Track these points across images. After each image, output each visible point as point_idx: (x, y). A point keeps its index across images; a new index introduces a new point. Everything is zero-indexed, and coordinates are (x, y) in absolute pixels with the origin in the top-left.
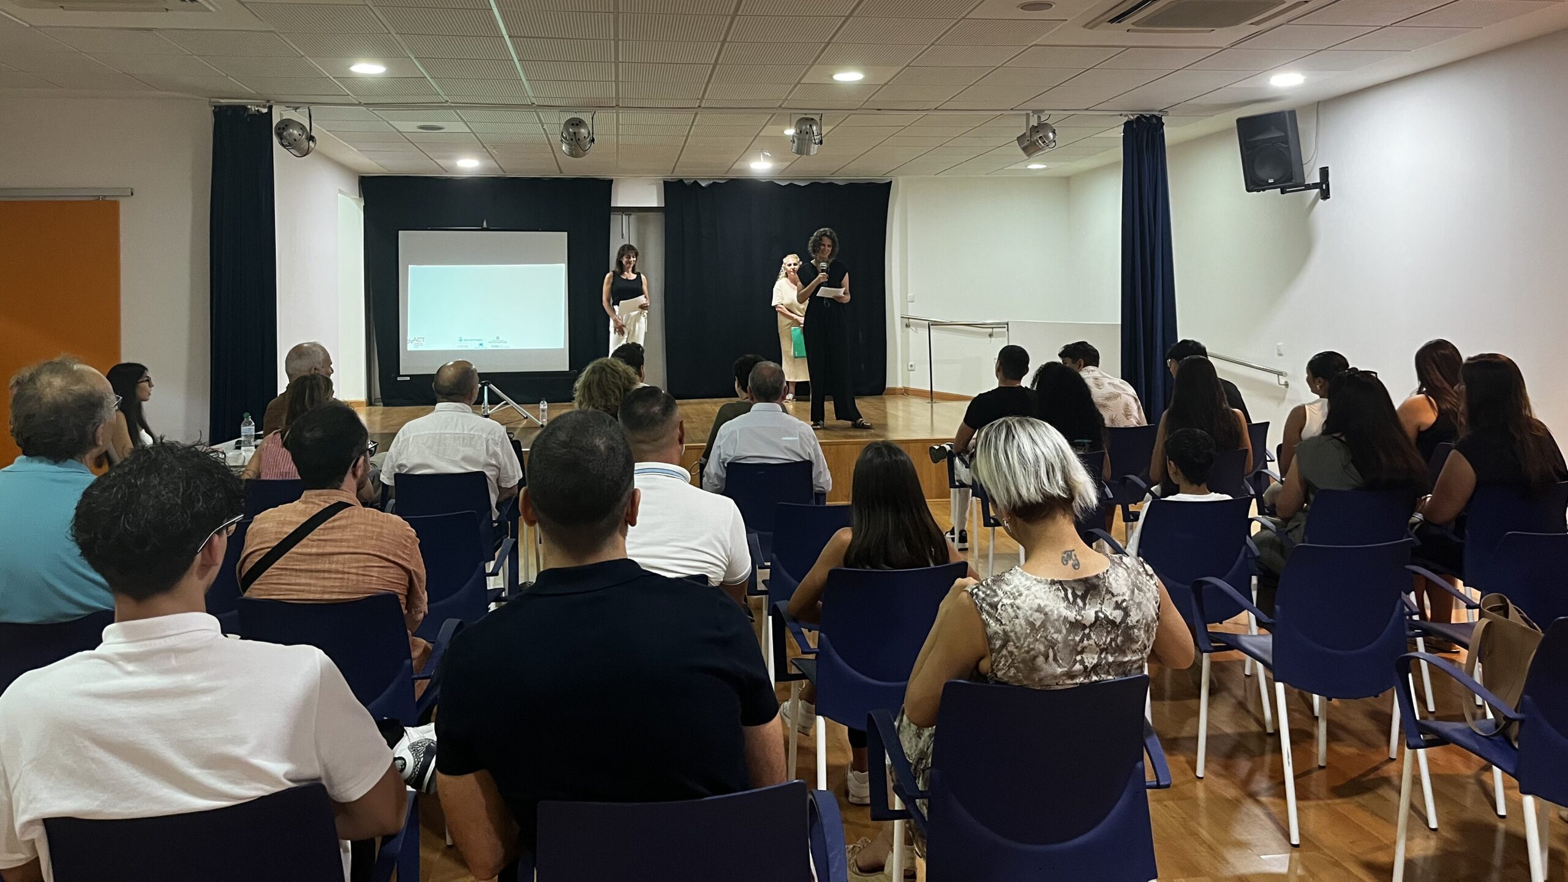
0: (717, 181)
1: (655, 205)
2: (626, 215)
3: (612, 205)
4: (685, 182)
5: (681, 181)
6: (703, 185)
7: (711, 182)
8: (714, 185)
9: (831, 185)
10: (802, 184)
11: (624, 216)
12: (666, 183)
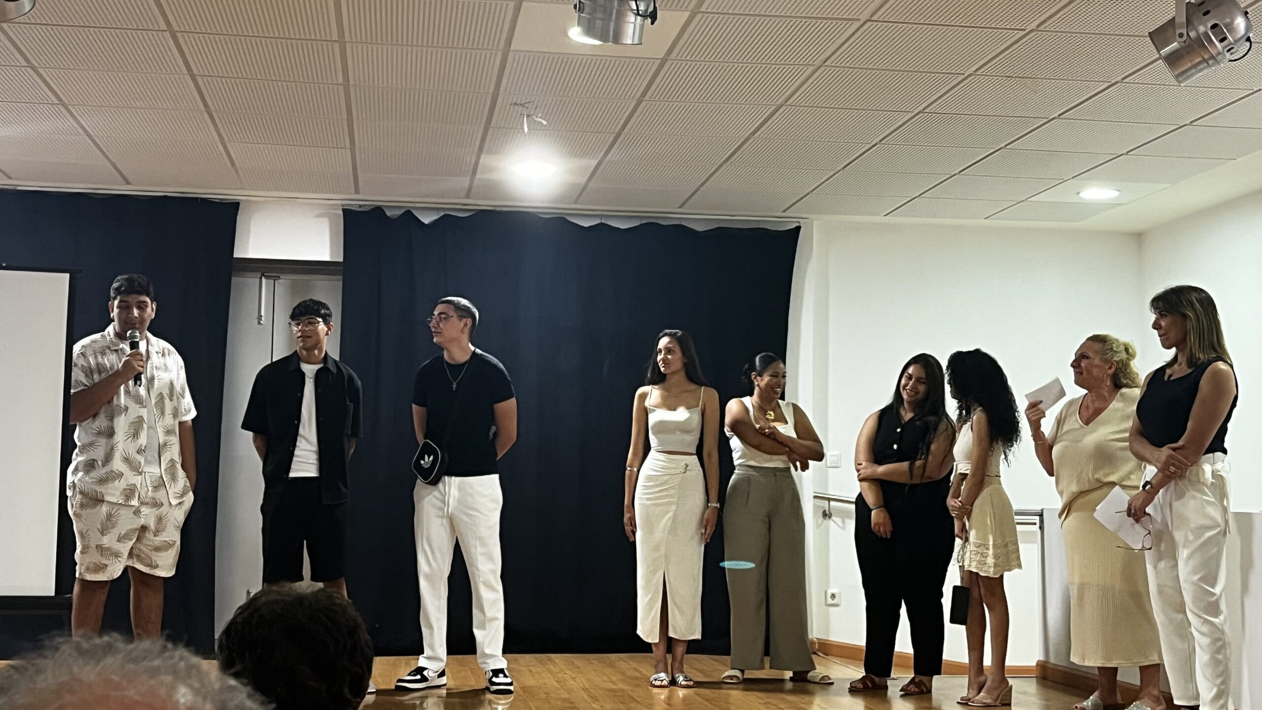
0: (453, 214)
1: (326, 257)
2: (267, 277)
3: (235, 256)
4: (389, 213)
5: (378, 211)
6: (427, 219)
7: (442, 214)
8: (447, 222)
9: (680, 231)
10: (623, 225)
11: (264, 280)
12: (348, 214)
